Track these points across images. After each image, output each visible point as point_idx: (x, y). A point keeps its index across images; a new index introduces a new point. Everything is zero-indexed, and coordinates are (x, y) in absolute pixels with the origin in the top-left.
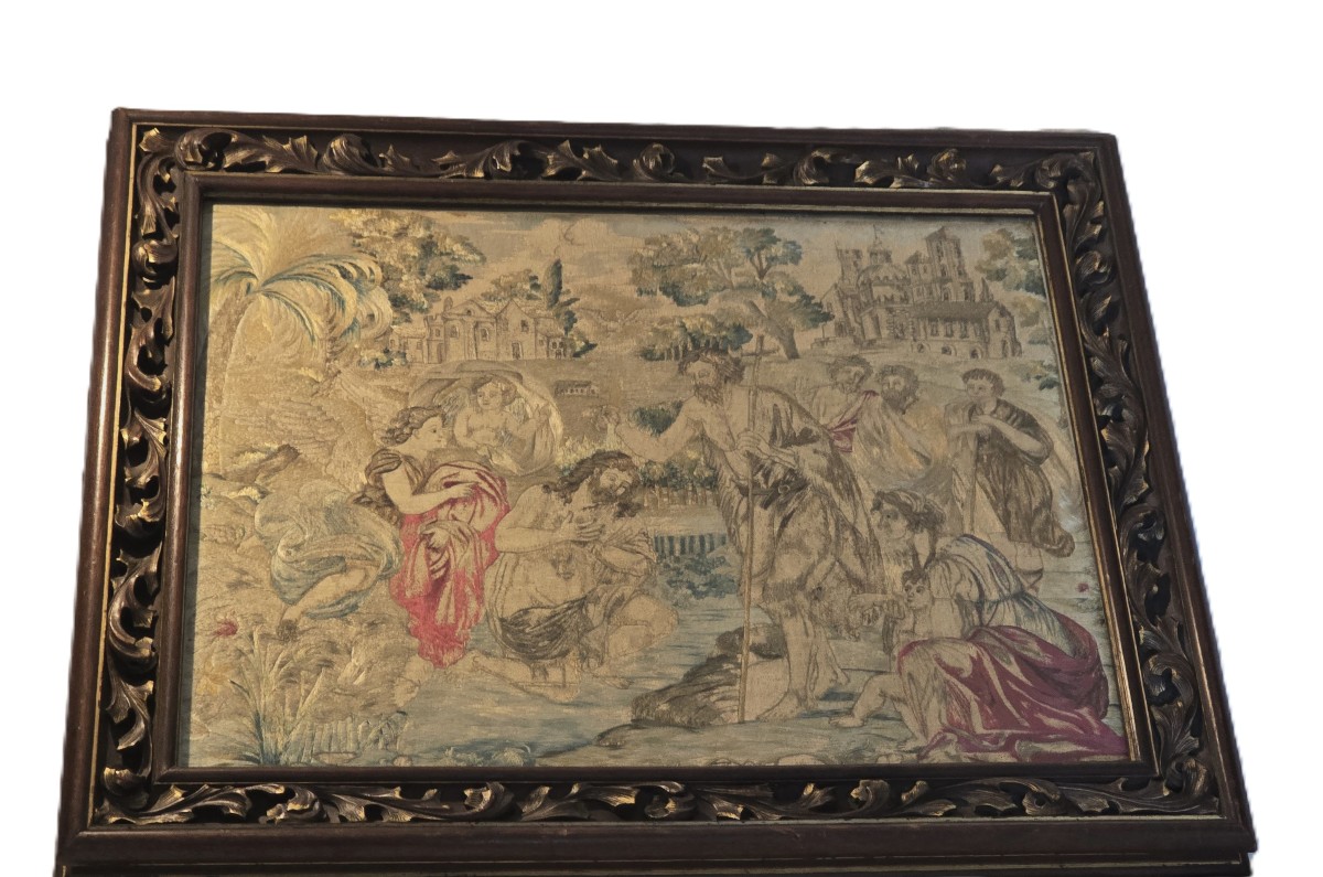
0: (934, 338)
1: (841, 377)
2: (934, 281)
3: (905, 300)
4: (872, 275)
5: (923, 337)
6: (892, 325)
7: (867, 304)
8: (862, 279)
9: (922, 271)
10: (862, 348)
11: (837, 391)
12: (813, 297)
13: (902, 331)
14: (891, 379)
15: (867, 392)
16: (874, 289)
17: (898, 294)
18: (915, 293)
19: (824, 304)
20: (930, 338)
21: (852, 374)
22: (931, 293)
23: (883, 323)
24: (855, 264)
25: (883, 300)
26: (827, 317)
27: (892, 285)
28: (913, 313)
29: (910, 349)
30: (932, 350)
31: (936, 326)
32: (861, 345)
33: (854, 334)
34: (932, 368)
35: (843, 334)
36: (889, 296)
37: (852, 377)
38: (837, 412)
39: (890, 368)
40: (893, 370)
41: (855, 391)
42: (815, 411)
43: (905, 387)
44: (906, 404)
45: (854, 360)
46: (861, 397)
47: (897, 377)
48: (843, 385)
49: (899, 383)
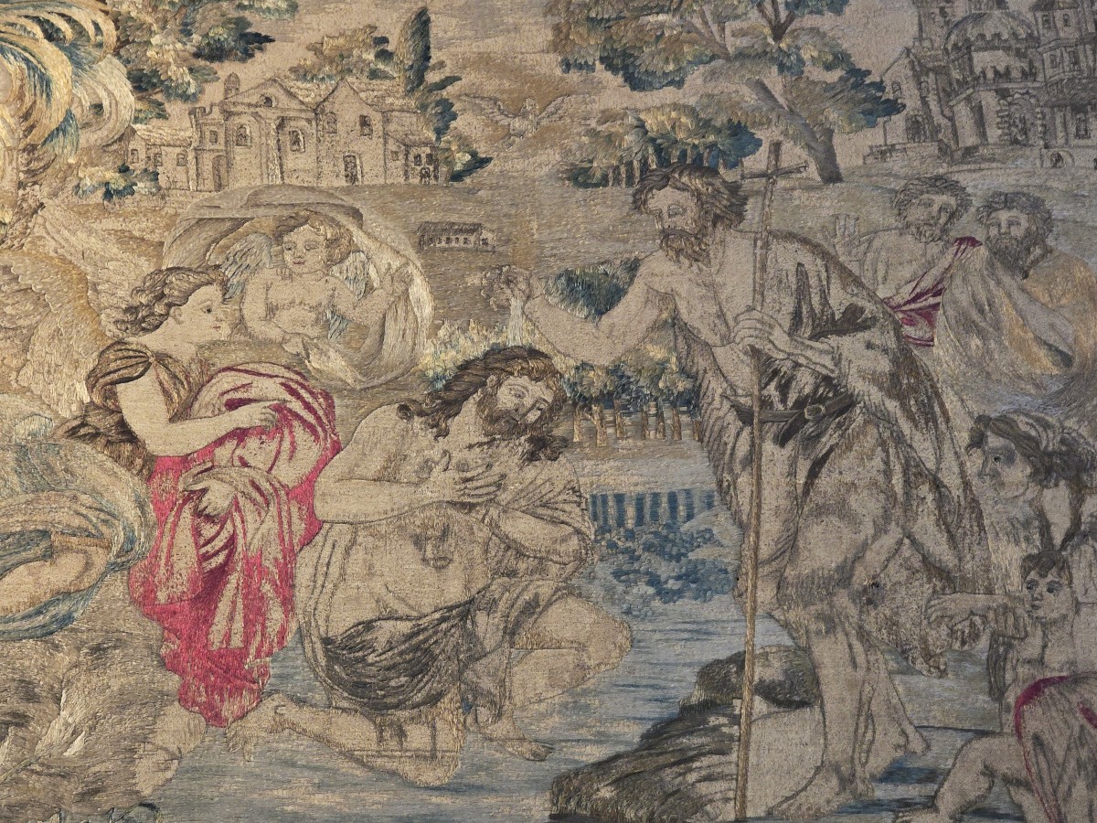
0: (1081, 142)
1: (916, 214)
2: (1082, 41)
3: (1029, 74)
4: (972, 32)
5: (1061, 141)
6: (1007, 121)
7: (963, 84)
8: (953, 37)
9: (1060, 24)
10: (953, 162)
11: (909, 238)
12: (868, 73)
13: (1025, 132)
14: (1004, 216)
15: (961, 240)
16: (974, 54)
17: (1018, 65)
18: (1048, 63)
19: (888, 83)
20: (1074, 142)
21: (936, 208)
22: (1076, 63)
23: (991, 118)
24: (943, 12)
25: (990, 75)
26: (893, 107)
27: (1007, 49)
28: (1044, 98)
29: (1038, 162)
30: (1077, 163)
31: (1086, 121)
32: (952, 157)
33: (940, 136)
34: (1076, 195)
35: (919, 138)
36: (1001, 68)
37: (935, 214)
38: (908, 275)
39: (1003, 197)
40: (1008, 201)
41: (940, 239)
42: (869, 274)
43: (1028, 230)
44: (1029, 261)
45: (938, 184)
46: (951, 249)
47: (1014, 213)
48: (918, 228)
49: (1019, 224)
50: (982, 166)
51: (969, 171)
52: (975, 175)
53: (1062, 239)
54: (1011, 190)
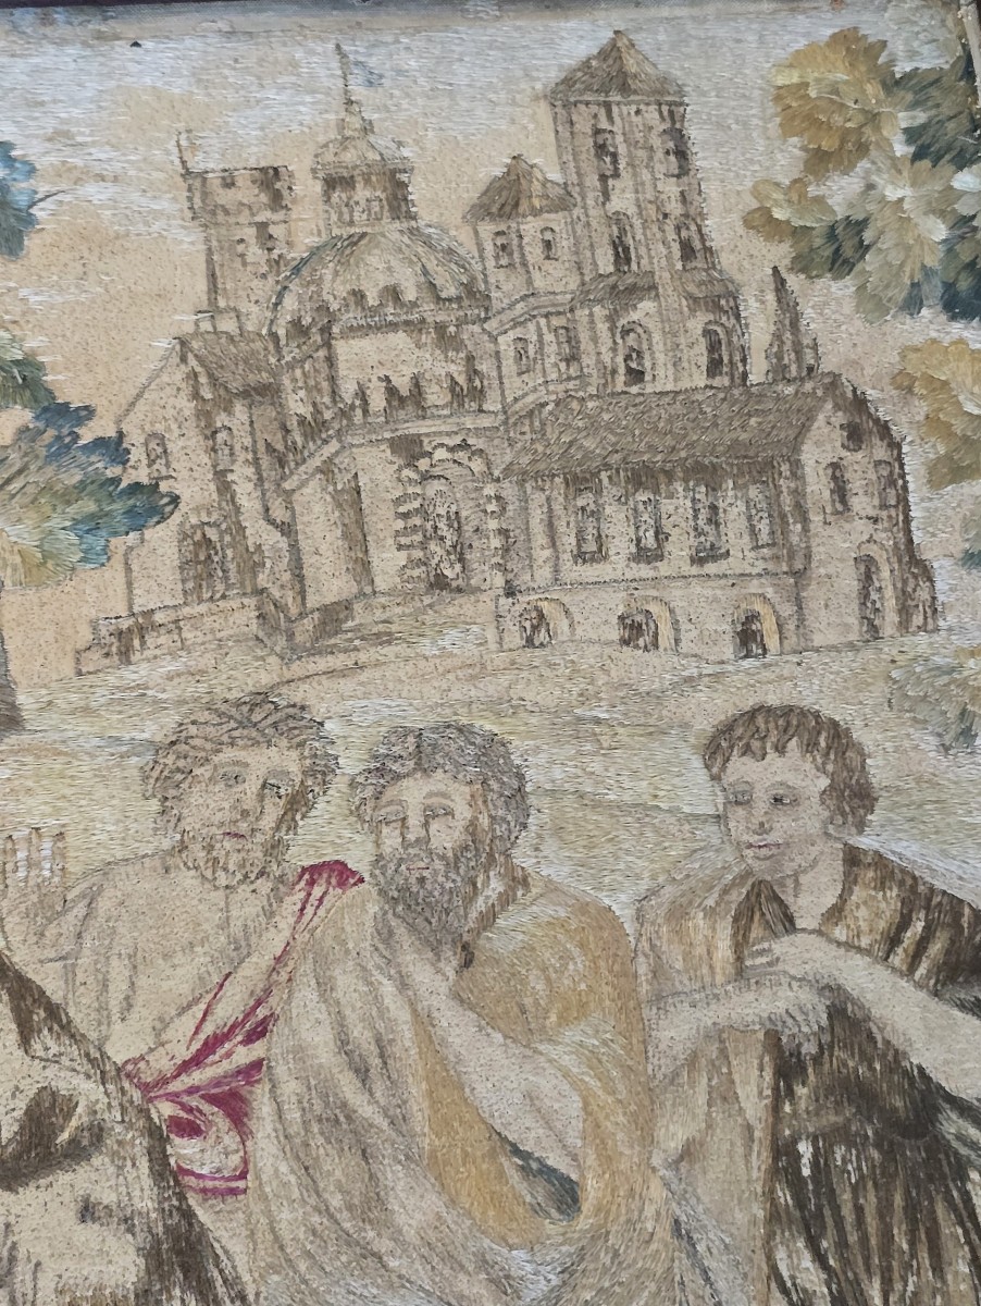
0: (590, 572)
1: (206, 806)
2: (584, 297)
3: (468, 393)
4: (334, 288)
5: (544, 574)
6: (419, 525)
7: (314, 428)
8: (290, 302)
9: (534, 253)
10: (294, 652)
11: (188, 879)
12: (88, 412)
13: (459, 552)
14: (414, 793)
15: (313, 873)
16: (342, 348)
17: (441, 367)
18: (509, 366)
19: (135, 438)
20: (573, 571)
21: (252, 786)
22: (572, 358)
23: (382, 521)
24: (265, 237)
25: (378, 401)
26: (149, 504)
27: (415, 327)
28: (503, 457)
29: (491, 634)
30: (579, 631)
31: (596, 514)
32: (291, 636)
33: (262, 579)
34: (580, 720)
35: (211, 587)
36: (403, 384)
37: (249, 802)
38: (185, 989)
39: (411, 739)
40: (422, 751)
41: (262, 874)
42: (87, 998)
43: (472, 827)
44: (473, 915)
45: (256, 717)
46: (288, 900)
47: (439, 781)
48: (210, 848)
49: (449, 813)
50: (363, 657)
51: (330, 673)
52: (347, 685)
53: (550, 847)
54: (432, 719)
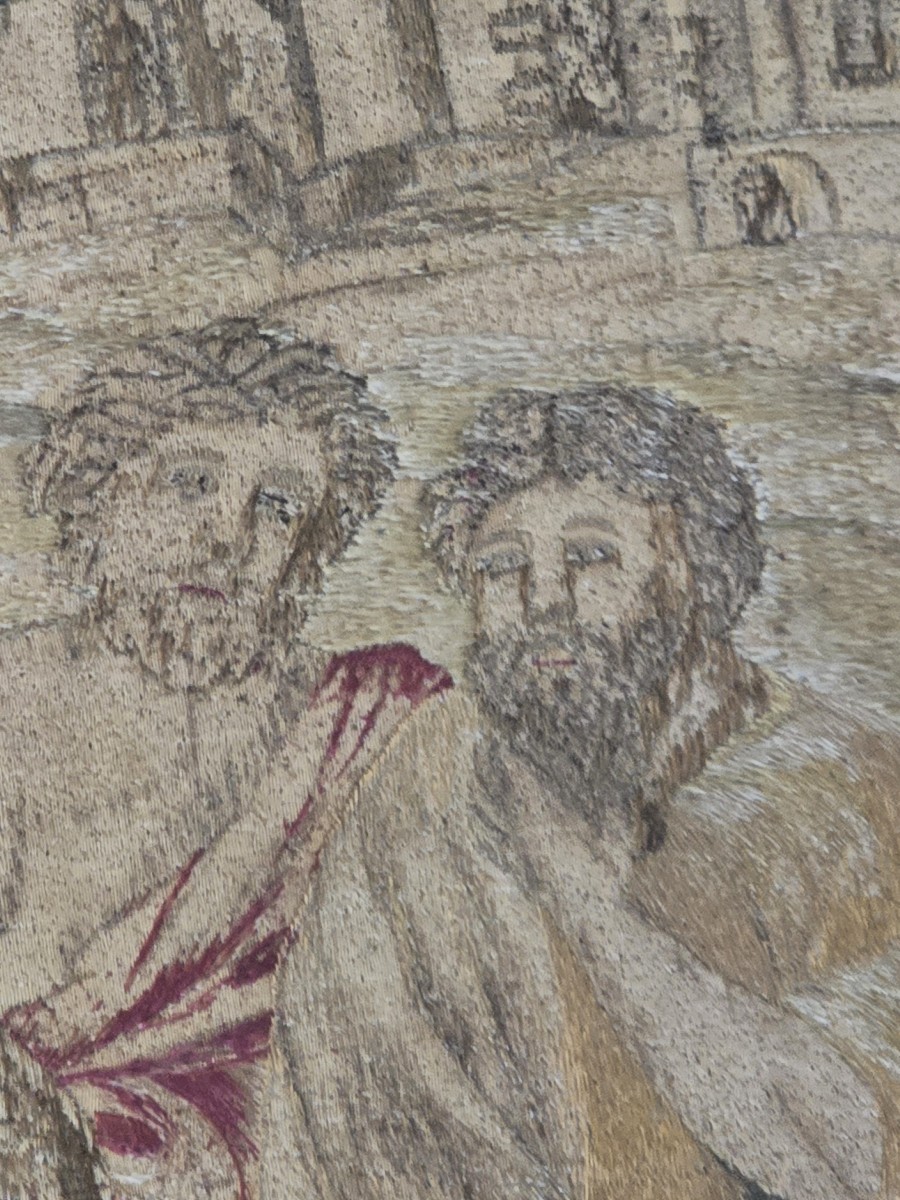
0: (863, 104)
1: (143, 535)
14: (543, 518)
15: (355, 667)
29: (680, 217)
30: (848, 217)
32: (296, 211)
33: (238, 100)
34: (855, 383)
35: (141, 114)
37: (228, 531)
39: (535, 415)
41: (255, 666)
43: (655, 586)
44: (663, 751)
46: (308, 717)
47: (590, 496)
48: (154, 615)
49: (611, 558)
50: (437, 254)
51: (375, 284)
53: (804, 629)
54: (573, 378)
